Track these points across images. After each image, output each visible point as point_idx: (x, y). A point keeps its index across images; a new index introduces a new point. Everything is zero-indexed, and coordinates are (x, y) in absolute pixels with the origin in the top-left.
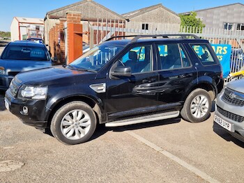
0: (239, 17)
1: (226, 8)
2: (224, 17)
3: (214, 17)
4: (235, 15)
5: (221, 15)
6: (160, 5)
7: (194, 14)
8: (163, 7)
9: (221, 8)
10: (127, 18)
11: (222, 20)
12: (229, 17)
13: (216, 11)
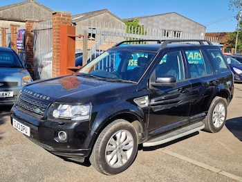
0: (175, 25)
1: (164, 16)
2: (163, 25)
3: (155, 24)
4: (172, 23)
5: (160, 22)
6: (105, 10)
7: (137, 21)
8: (109, 12)
9: (160, 16)
10: (74, 22)
11: (161, 27)
12: (167, 24)
13: (155, 19)
